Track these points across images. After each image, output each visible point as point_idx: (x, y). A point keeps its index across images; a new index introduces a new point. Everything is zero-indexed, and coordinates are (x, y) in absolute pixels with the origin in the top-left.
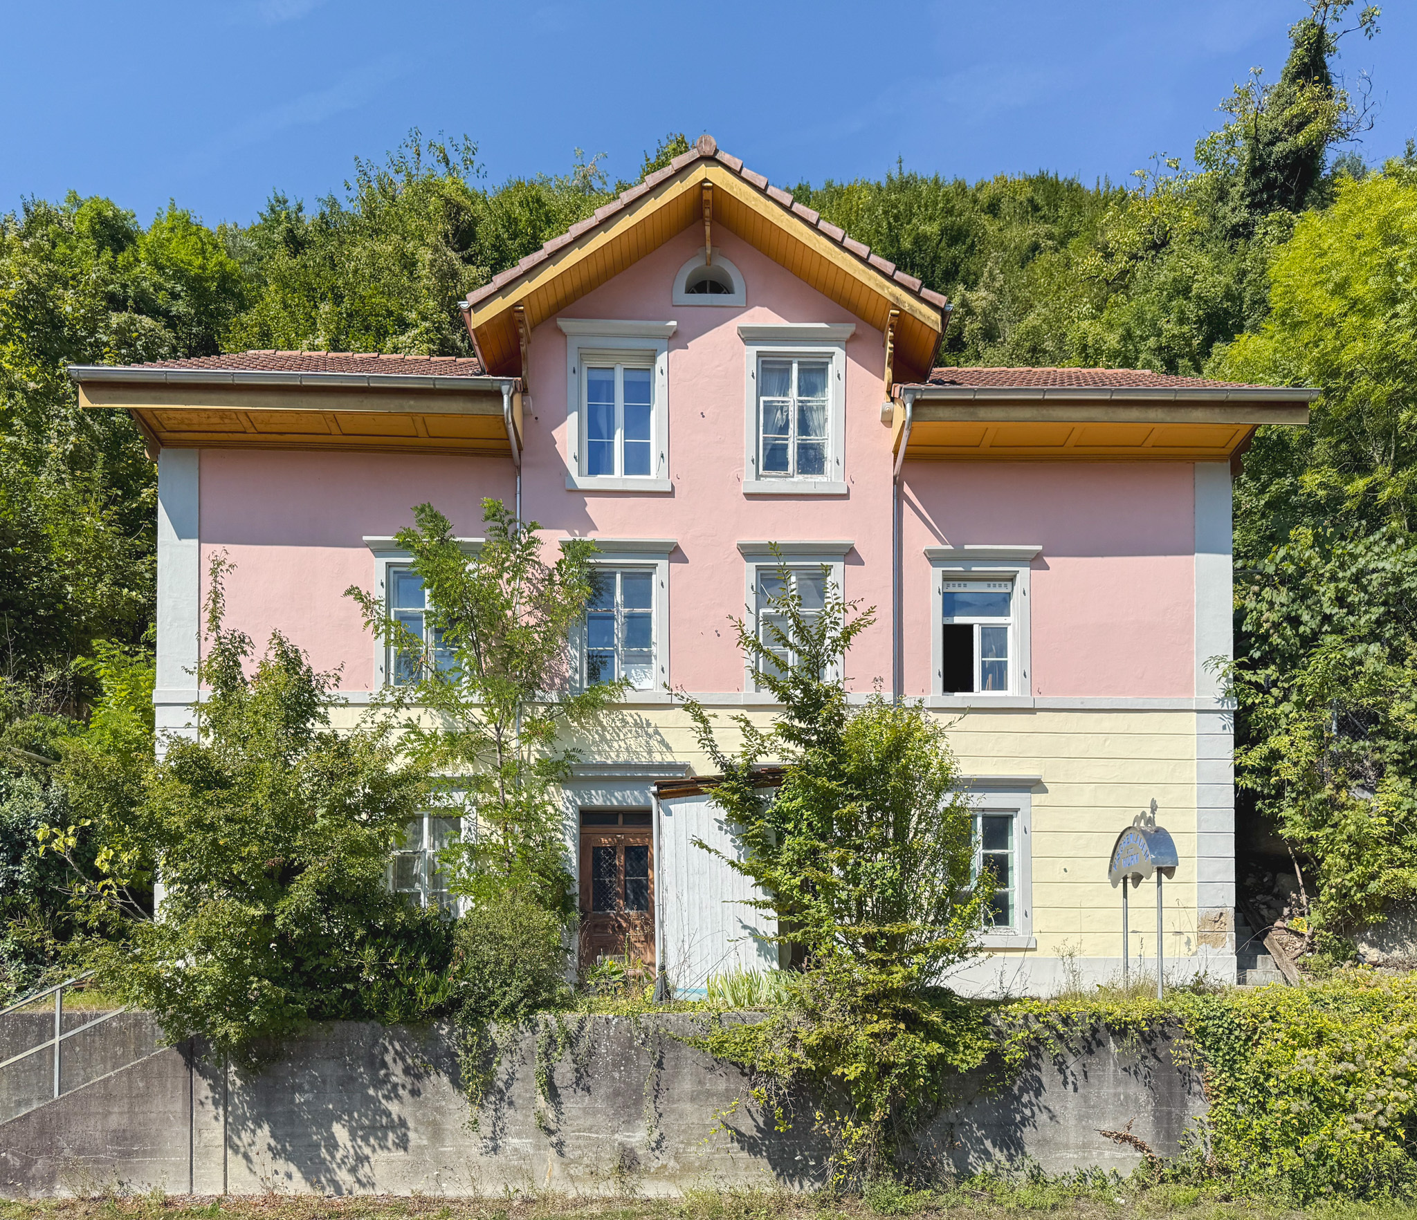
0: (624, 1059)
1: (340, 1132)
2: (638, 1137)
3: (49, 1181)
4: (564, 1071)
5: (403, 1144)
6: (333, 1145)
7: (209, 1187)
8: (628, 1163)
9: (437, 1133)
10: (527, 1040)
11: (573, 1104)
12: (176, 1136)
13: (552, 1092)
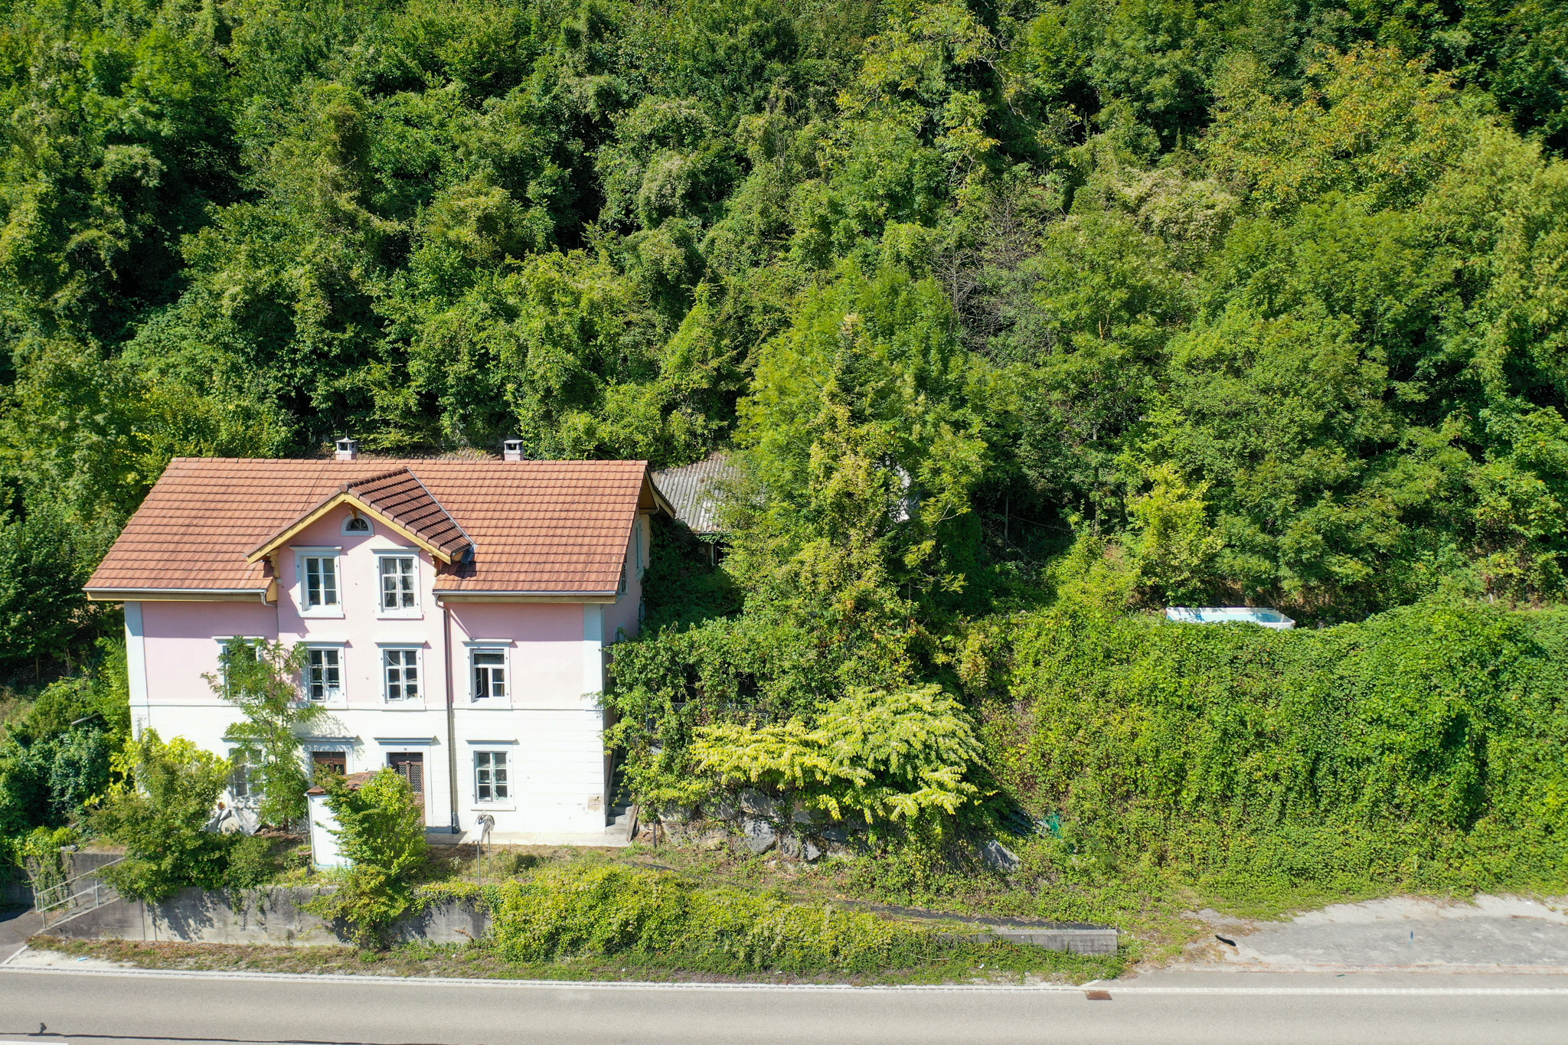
0: (287, 901)
1: (191, 922)
2: (293, 927)
3: (97, 934)
4: (267, 905)
5: (212, 926)
6: (189, 926)
7: (151, 937)
8: (290, 936)
9: (225, 924)
10: (253, 895)
11: (270, 916)
12: (138, 921)
13: (262, 910)
